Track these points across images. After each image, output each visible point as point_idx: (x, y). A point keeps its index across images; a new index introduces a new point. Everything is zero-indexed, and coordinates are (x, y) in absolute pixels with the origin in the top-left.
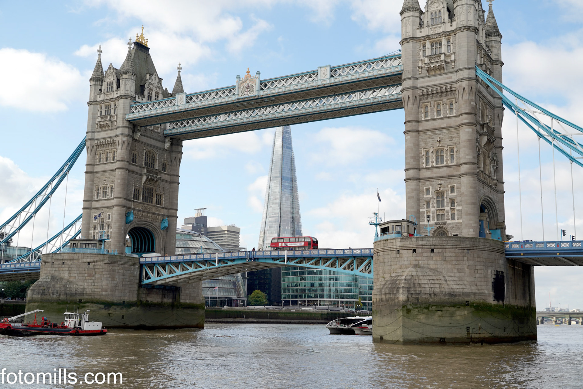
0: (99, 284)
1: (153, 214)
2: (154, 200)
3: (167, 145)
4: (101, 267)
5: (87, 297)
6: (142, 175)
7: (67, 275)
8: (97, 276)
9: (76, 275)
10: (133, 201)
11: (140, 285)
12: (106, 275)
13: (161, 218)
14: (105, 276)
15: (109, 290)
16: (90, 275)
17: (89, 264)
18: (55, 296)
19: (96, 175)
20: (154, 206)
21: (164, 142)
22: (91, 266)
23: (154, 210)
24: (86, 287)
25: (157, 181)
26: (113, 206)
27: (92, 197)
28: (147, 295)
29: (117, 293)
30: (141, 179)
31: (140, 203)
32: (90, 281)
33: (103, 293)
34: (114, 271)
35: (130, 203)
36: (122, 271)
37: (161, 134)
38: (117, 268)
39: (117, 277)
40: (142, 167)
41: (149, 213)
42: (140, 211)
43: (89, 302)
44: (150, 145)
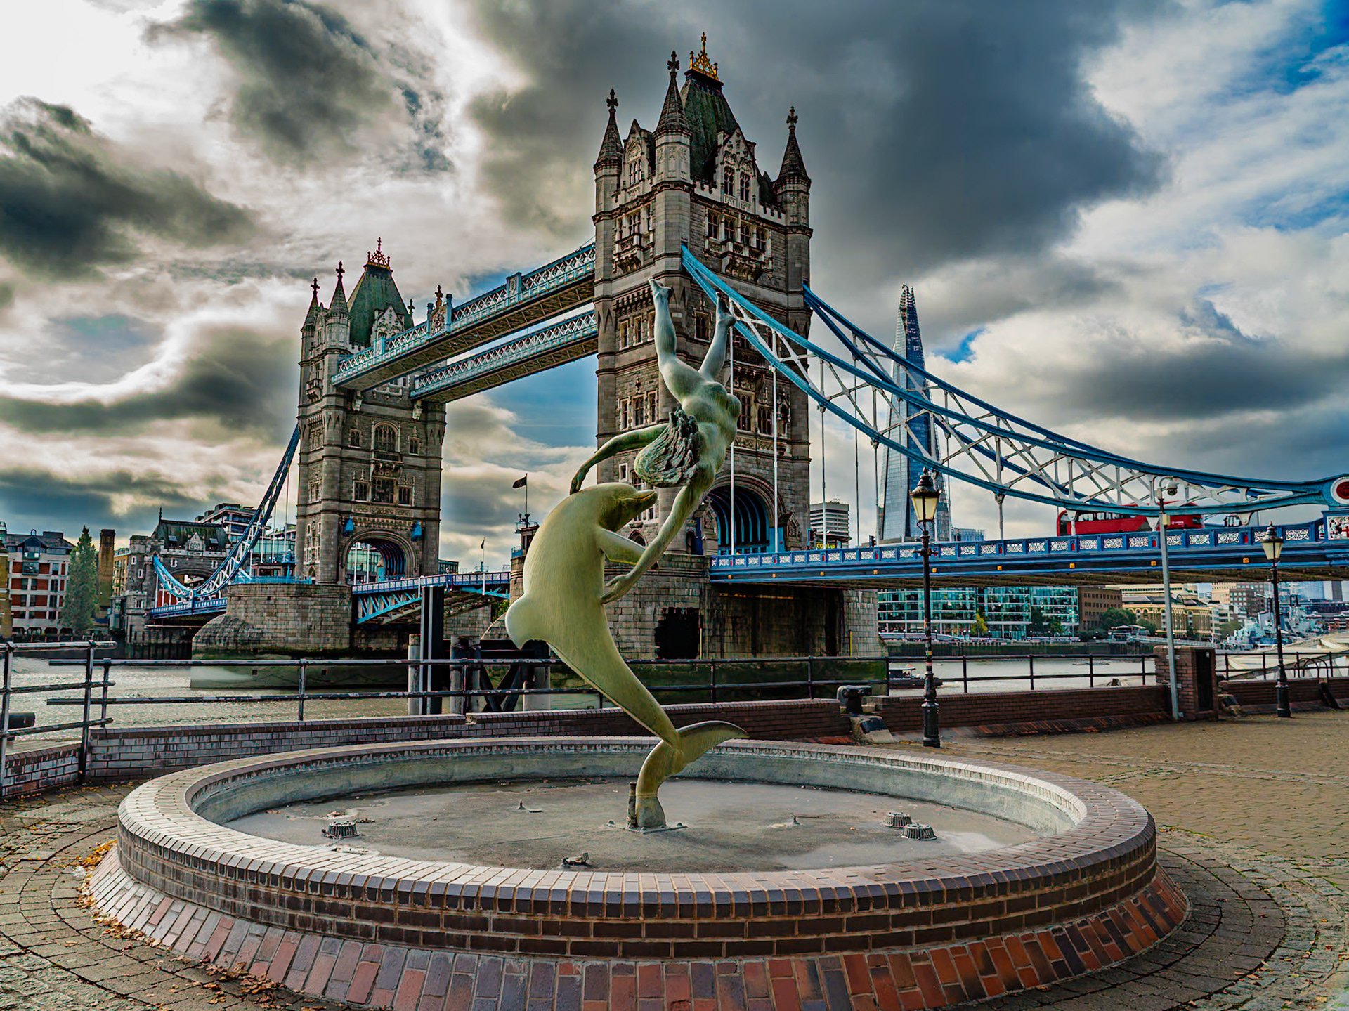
0: (283, 627)
1: (394, 518)
2: (396, 497)
3: (417, 413)
4: (285, 603)
5: (265, 645)
6: (369, 463)
7: (243, 614)
8: (279, 615)
9: (252, 614)
10: (354, 503)
11: (354, 625)
12: (293, 613)
13: (409, 524)
14: (292, 615)
15: (298, 635)
16: (270, 614)
17: (269, 598)
18: (222, 645)
19: (312, 467)
20: (395, 506)
21: (412, 409)
22: (272, 602)
23: (394, 512)
24: (265, 631)
25: (397, 469)
26: (319, 513)
27: (306, 499)
28: (368, 639)
29: (311, 639)
30: (369, 469)
31: (368, 504)
32: (271, 623)
33: (290, 639)
34: (305, 607)
35: (349, 505)
36: (320, 607)
37: (406, 398)
38: (310, 602)
39: (310, 615)
40: (369, 450)
41: (386, 517)
42: (367, 516)
43: (268, 653)
44: (383, 417)
